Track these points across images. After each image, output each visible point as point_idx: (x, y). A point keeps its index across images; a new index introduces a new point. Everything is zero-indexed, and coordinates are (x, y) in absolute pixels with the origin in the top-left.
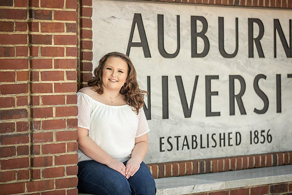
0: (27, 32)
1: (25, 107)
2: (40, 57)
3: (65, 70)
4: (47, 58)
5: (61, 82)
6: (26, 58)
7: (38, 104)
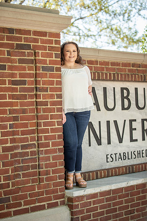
0: (34, 100)
1: (34, 142)
2: (42, 113)
3: (56, 120)
4: (46, 114)
5: (54, 127)
6: (34, 114)
7: (42, 141)
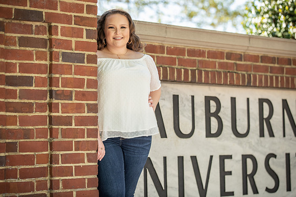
0: (47, 113)
1: (44, 192)
2: (60, 139)
3: (85, 152)
4: (67, 140)
5: (81, 164)
6: (46, 140)
7: (58, 189)
